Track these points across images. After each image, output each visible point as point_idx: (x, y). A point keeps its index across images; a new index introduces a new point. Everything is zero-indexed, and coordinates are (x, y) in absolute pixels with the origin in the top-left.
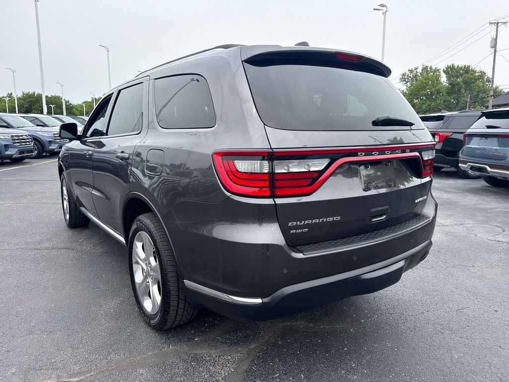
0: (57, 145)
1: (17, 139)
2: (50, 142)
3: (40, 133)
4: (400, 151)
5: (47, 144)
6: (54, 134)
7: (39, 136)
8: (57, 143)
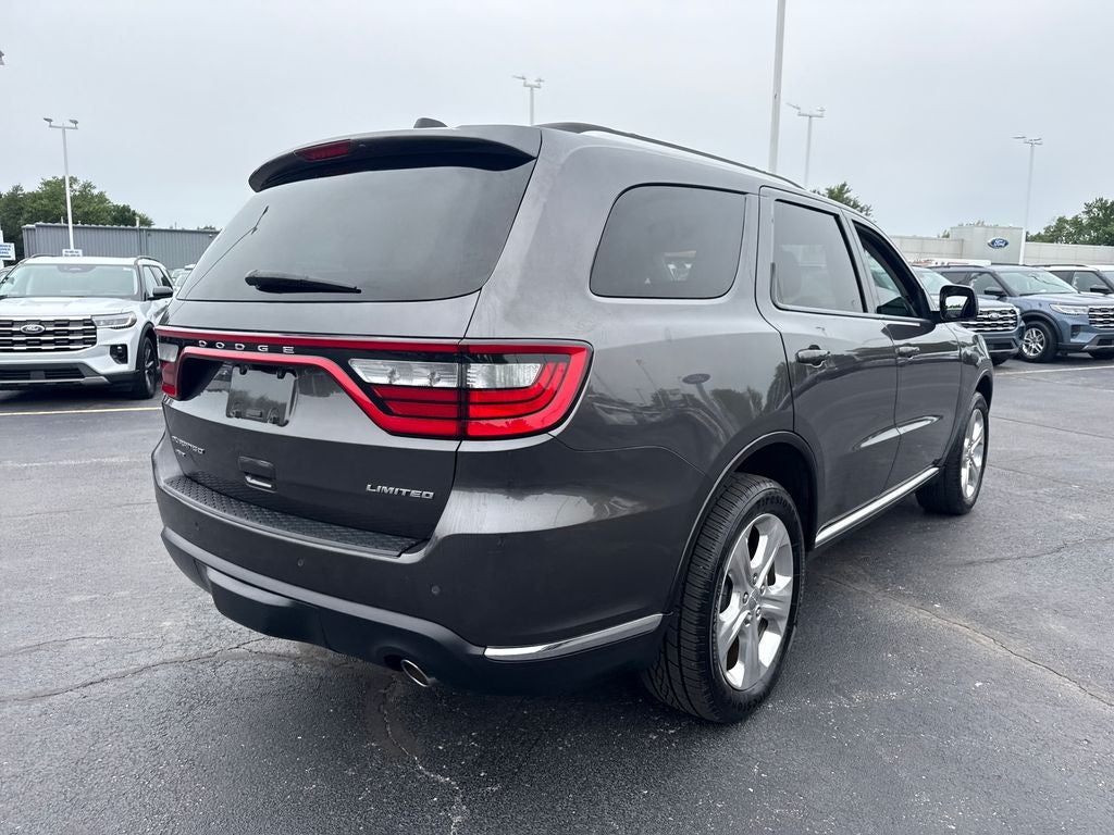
0: (1093, 335)
1: (1001, 319)
2: (1076, 329)
3: (1058, 307)
4: (266, 348)
5: (1067, 332)
6: (1092, 310)
7: (1053, 314)
8: (1093, 331)
